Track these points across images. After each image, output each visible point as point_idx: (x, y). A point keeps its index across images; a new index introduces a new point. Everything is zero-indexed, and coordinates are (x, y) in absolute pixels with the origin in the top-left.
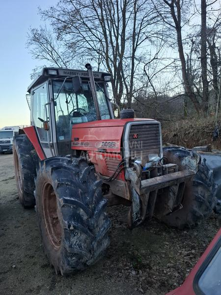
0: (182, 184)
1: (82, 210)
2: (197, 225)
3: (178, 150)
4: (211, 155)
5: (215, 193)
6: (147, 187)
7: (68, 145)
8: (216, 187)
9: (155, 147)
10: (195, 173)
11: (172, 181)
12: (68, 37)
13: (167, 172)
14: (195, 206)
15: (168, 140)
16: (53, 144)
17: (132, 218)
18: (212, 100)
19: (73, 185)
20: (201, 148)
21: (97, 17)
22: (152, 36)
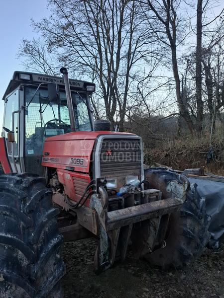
0: (164, 217)
1: (20, 253)
2: (185, 265)
3: (164, 172)
4: (204, 179)
5: (207, 227)
6: (117, 221)
7: (38, 161)
8: (209, 219)
9: (134, 167)
10: (183, 202)
11: (151, 212)
12: (61, 51)
13: (148, 201)
14: (183, 243)
15: (159, 160)
16: (19, 158)
17: (99, 259)
18: (206, 121)
19: (13, 216)
20: (193, 171)
21: (92, 33)
22: (148, 55)
